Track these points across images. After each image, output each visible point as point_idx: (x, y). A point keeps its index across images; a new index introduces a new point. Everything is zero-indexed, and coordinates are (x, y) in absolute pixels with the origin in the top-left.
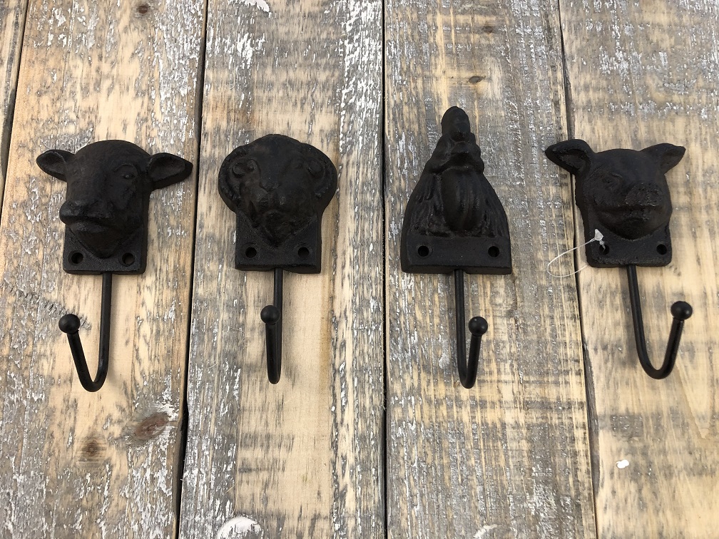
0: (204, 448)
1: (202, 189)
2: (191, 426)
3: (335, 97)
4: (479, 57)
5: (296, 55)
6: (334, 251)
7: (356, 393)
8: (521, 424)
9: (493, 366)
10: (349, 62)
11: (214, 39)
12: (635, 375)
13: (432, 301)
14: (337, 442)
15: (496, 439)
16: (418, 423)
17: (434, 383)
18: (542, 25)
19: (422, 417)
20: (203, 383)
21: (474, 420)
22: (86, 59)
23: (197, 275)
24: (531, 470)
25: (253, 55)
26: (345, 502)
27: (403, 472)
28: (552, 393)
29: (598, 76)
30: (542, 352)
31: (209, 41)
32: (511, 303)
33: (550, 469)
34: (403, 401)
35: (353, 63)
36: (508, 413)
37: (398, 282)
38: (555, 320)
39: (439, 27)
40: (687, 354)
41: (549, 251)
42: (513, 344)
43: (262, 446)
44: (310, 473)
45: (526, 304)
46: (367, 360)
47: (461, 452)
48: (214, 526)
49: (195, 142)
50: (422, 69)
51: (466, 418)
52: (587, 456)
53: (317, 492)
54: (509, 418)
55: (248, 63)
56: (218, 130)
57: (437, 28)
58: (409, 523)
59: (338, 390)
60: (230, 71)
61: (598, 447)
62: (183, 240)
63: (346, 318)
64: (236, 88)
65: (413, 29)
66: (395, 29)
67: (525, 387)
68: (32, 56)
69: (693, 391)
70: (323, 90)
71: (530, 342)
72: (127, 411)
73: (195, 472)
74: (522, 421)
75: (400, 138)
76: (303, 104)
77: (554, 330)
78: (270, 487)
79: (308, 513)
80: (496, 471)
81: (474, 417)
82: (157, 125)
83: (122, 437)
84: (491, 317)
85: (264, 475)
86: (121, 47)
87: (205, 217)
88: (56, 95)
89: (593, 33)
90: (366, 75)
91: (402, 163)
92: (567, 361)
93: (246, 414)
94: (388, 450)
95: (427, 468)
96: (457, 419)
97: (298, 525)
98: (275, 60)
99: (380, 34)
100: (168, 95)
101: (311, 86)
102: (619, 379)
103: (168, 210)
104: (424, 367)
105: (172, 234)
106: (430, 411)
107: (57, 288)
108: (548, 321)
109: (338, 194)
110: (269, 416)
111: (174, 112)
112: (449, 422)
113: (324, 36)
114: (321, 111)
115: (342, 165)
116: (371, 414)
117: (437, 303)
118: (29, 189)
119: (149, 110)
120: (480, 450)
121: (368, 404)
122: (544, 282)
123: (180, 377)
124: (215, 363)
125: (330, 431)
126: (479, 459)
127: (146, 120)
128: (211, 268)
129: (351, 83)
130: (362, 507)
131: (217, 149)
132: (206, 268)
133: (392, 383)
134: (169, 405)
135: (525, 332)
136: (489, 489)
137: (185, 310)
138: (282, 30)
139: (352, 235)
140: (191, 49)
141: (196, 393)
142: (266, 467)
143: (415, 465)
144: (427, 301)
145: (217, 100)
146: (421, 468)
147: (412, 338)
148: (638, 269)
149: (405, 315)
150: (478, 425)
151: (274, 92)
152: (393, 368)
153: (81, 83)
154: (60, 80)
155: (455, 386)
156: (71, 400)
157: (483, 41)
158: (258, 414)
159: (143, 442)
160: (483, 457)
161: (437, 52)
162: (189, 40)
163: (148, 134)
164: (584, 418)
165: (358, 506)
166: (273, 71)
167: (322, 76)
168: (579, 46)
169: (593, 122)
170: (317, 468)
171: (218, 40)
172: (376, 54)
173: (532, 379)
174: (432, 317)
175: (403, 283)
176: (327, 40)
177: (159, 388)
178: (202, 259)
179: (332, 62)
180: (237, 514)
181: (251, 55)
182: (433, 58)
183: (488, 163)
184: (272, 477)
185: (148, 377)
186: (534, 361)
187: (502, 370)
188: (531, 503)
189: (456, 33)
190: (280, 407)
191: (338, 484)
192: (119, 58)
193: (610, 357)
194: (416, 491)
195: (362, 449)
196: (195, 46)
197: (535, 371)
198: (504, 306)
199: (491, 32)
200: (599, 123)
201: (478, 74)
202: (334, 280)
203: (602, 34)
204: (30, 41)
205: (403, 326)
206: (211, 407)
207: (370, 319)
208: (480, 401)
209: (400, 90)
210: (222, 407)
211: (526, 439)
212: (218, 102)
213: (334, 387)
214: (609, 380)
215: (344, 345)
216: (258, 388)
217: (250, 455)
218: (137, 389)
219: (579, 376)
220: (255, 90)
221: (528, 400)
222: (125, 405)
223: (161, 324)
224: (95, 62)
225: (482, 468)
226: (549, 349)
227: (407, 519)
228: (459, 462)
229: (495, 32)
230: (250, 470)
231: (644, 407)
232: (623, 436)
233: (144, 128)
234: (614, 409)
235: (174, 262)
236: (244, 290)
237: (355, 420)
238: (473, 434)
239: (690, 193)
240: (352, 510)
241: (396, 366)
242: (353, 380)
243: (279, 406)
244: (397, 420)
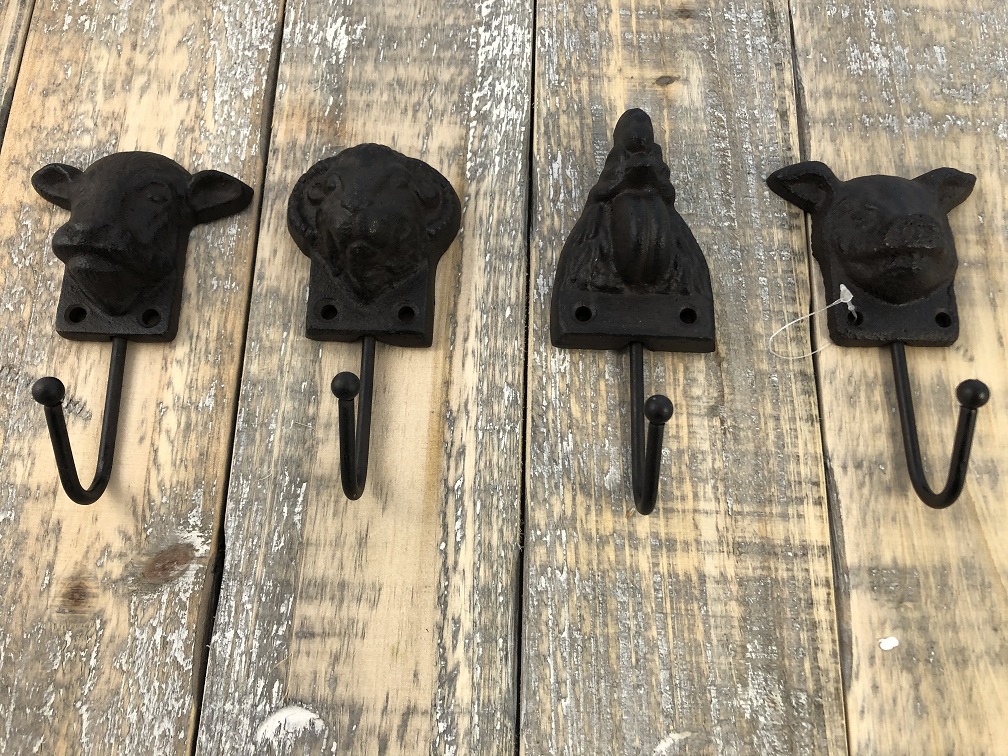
0: (245, 598)
1: (266, 225)
2: (227, 565)
3: (463, 102)
4: (670, 51)
5: (410, 47)
6: (452, 316)
7: (477, 523)
8: (729, 577)
9: (687, 488)
10: (484, 56)
11: (295, 23)
12: (905, 507)
13: (596, 390)
14: (446, 596)
15: (690, 598)
16: (571, 572)
17: (596, 510)
18: (762, 9)
19: (577, 562)
20: (250, 503)
21: (656, 569)
22: (114, 48)
23: (250, 345)
24: (744, 647)
25: (348, 46)
26: (455, 690)
27: (547, 645)
28: (778, 531)
29: (844, 78)
30: (762, 470)
31: (288, 26)
32: (716, 395)
33: (774, 648)
34: (548, 537)
35: (490, 57)
36: (709, 559)
37: (546, 361)
38: (782, 422)
39: (614, 10)
40: (986, 477)
41: (773, 322)
42: (717, 456)
43: (332, 598)
44: (403, 644)
45: (738, 397)
46: (496, 475)
47: (636, 617)
48: (253, 720)
49: (260, 162)
50: (589, 65)
51: (644, 565)
52: (832, 629)
53: (412, 673)
54: (712, 565)
55: (341, 56)
56: (293, 145)
57: (611, 11)
58: (553, 726)
59: (450, 519)
60: (315, 67)
61: (850, 616)
62: (233, 296)
63: (467, 413)
64: (322, 89)
65: (577, 13)
66: (551, 13)
67: (736, 521)
68: (40, 43)
69: (996, 533)
70: (446, 93)
71: (744, 455)
72: (134, 541)
73: (230, 634)
74: (731, 572)
75: (554, 158)
76: (415, 112)
77: (780, 436)
78: (341, 661)
79: (398, 704)
80: (690, 647)
81: (656, 565)
82: (207, 138)
83: (123, 579)
84: (685, 415)
85: (333, 644)
86: (163, 33)
87: (266, 264)
88: (69, 96)
89: (837, 20)
90: (508, 73)
91: (557, 193)
92: (800, 483)
93: (311, 550)
94: (524, 612)
95: (584, 641)
96: (631, 565)
97: (382, 720)
98: (379, 53)
99: (529, 19)
100: (226, 97)
101: (428, 88)
102: (881, 511)
103: (215, 253)
104: (582, 487)
105: (218, 286)
106: (590, 553)
107: (46, 359)
108: (771, 424)
109: (462, 236)
110: (345, 554)
111: (233, 119)
112: (618, 570)
113: (450, 21)
114: (442, 121)
115: (469, 196)
116: (500, 556)
117: (604, 393)
118: (18, 222)
119: (197, 117)
120: (666, 615)
121: (495, 542)
122: (765, 366)
123: (216, 492)
124: (269, 472)
125: (437, 578)
126: (665, 627)
127: (192, 130)
128: (272, 337)
129: (486, 84)
130: (481, 698)
131: (290, 170)
132: (264, 336)
133: (533, 510)
134: (196, 533)
135: (736, 440)
136: (679, 676)
137: (230, 395)
138: (391, 13)
139: (480, 293)
140: (262, 37)
141: (239, 516)
142: (337, 631)
143: (565, 634)
144: (589, 390)
145: (295, 104)
146: (573, 640)
147: (565, 443)
148: (908, 350)
149: (555, 409)
150: (662, 576)
151: (376, 95)
152: (535, 487)
153: (104, 80)
154: (76, 75)
155: (628, 517)
156: (53, 520)
157: (677, 30)
158: (329, 551)
159: (154, 587)
160: (670, 627)
161: (611, 44)
162: (259, 25)
163: (193, 148)
164: (827, 570)
165: (475, 696)
166: (376, 67)
167: (445, 75)
168: (816, 37)
169: (838, 141)
170: (415, 636)
171: (300, 25)
172: (523, 45)
173: (747, 509)
174: (595, 413)
175: (553, 363)
176: (455, 26)
177: (184, 507)
178: (258, 324)
179: (460, 55)
180: (289, 702)
181: (346, 45)
182: (604, 51)
183: (683, 195)
184: (346, 646)
185: (168, 491)
186: (750, 482)
187: (701, 494)
188: (744, 700)
189: (638, 18)
190: (362, 541)
191: (446, 660)
192: (160, 47)
193: (867, 478)
194: (565, 675)
195: (485, 608)
196: (267, 32)
197: (752, 497)
198: (705, 399)
199: (688, 17)
200: (847, 143)
201: (669, 74)
202: (451, 357)
203: (850, 21)
204: (40, 24)
205: (551, 425)
206: (259, 538)
207: (503, 415)
208: (666, 540)
209: (555, 93)
210: (276, 538)
211: (737, 600)
212: (295, 107)
213: (445, 514)
214: (865, 514)
215: (462, 452)
216: (332, 511)
217: (313, 612)
218: (151, 509)
219: (818, 507)
220: (349, 93)
221: (740, 540)
222: (131, 531)
223: (193, 415)
224: (127, 52)
225: (668, 642)
226: (773, 463)
227: (550, 718)
228: (632, 633)
229: (694, 18)
230: (313, 635)
231: (921, 557)
232: (888, 601)
233: (188, 141)
234: (876, 558)
235: (219, 326)
236: (317, 369)
237: (474, 563)
238: (655, 590)
239: (984, 242)
240: (466, 701)
241: (539, 484)
242: (475, 504)
243: (361, 539)
244: (538, 564)
